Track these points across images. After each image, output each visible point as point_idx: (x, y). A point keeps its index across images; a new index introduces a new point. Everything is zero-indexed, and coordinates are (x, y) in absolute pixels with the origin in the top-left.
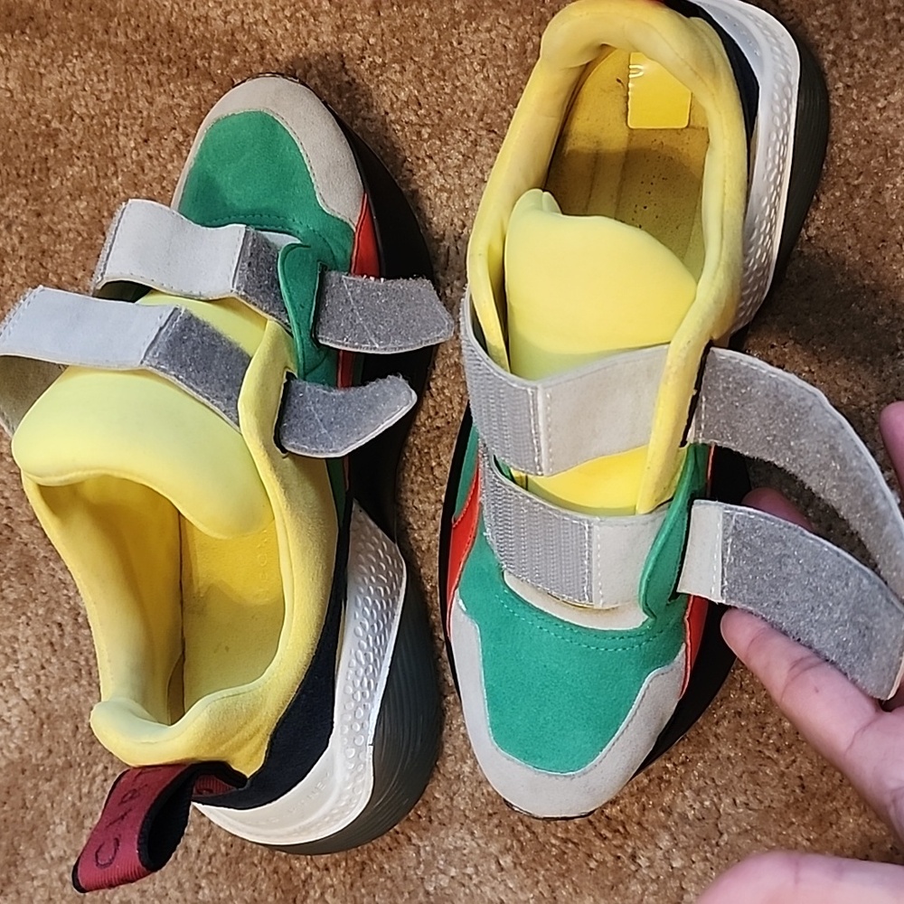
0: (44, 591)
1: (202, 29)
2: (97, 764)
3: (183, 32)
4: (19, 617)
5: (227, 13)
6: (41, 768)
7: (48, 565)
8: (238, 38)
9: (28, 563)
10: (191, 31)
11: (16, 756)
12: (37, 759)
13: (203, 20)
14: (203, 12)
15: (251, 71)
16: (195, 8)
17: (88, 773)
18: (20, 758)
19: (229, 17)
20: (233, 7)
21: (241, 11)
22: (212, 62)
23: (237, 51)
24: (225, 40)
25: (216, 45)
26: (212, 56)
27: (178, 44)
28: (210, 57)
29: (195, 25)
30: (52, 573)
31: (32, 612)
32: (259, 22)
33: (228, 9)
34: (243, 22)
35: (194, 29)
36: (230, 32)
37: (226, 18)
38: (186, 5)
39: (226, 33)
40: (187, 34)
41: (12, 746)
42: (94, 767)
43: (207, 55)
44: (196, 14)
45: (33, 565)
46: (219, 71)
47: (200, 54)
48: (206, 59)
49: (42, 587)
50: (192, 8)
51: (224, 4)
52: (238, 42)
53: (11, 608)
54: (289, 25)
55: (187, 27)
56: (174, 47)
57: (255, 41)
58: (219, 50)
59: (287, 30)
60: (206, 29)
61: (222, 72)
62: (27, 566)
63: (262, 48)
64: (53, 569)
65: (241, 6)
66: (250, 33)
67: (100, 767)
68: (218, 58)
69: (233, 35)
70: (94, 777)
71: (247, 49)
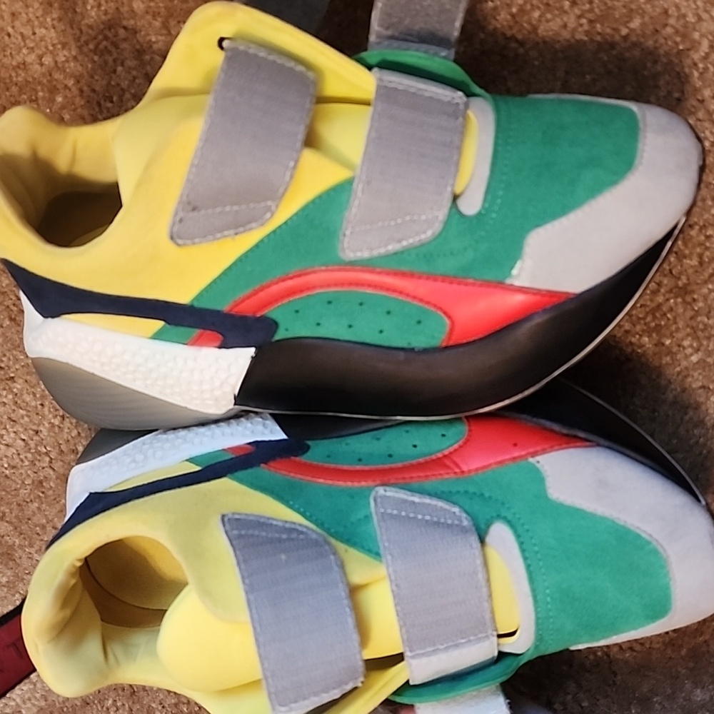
0: (27, 572)
1: (23, 75)
2: (108, 699)
3: (8, 81)
4: (14, 595)
5: (40, 57)
6: (65, 709)
7: (25, 551)
8: (56, 77)
9: (9, 552)
10: (14, 79)
11: (43, 703)
12: (59, 703)
13: (22, 66)
14: (19, 59)
15: (74, 104)
16: (12, 57)
17: (102, 707)
18: (46, 705)
19: (43, 59)
20: (44, 50)
21: (51, 52)
22: (40, 102)
23: (58, 89)
24: (45, 81)
25: (39, 88)
26: (38, 97)
27: (7, 93)
28: (37, 98)
29: (16, 72)
30: (30, 556)
31: (22, 590)
32: (70, 59)
33: (40, 53)
34: (56, 62)
35: (17, 77)
36: (48, 74)
37: (41, 60)
38: (4, 56)
39: (44, 75)
40: (11, 81)
41: (38, 695)
42: (106, 702)
43: (34, 98)
44: (14, 63)
45: (13, 552)
46: (48, 110)
47: (28, 98)
48: (34, 101)
49: (25, 569)
50: (10, 58)
51: (35, 49)
52: (56, 80)
53: (5, 589)
54: (96, 58)
55: (11, 76)
56: (4, 96)
57: (71, 77)
58: (43, 91)
59: (95, 62)
60: (26, 73)
61: (51, 111)
62: (9, 554)
63: (78, 82)
64: (30, 553)
65: (51, 48)
66: (65, 71)
67: (110, 702)
68: (44, 98)
69: (50, 75)
70: (108, 709)
71: (66, 85)
